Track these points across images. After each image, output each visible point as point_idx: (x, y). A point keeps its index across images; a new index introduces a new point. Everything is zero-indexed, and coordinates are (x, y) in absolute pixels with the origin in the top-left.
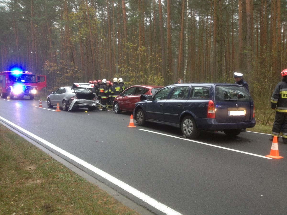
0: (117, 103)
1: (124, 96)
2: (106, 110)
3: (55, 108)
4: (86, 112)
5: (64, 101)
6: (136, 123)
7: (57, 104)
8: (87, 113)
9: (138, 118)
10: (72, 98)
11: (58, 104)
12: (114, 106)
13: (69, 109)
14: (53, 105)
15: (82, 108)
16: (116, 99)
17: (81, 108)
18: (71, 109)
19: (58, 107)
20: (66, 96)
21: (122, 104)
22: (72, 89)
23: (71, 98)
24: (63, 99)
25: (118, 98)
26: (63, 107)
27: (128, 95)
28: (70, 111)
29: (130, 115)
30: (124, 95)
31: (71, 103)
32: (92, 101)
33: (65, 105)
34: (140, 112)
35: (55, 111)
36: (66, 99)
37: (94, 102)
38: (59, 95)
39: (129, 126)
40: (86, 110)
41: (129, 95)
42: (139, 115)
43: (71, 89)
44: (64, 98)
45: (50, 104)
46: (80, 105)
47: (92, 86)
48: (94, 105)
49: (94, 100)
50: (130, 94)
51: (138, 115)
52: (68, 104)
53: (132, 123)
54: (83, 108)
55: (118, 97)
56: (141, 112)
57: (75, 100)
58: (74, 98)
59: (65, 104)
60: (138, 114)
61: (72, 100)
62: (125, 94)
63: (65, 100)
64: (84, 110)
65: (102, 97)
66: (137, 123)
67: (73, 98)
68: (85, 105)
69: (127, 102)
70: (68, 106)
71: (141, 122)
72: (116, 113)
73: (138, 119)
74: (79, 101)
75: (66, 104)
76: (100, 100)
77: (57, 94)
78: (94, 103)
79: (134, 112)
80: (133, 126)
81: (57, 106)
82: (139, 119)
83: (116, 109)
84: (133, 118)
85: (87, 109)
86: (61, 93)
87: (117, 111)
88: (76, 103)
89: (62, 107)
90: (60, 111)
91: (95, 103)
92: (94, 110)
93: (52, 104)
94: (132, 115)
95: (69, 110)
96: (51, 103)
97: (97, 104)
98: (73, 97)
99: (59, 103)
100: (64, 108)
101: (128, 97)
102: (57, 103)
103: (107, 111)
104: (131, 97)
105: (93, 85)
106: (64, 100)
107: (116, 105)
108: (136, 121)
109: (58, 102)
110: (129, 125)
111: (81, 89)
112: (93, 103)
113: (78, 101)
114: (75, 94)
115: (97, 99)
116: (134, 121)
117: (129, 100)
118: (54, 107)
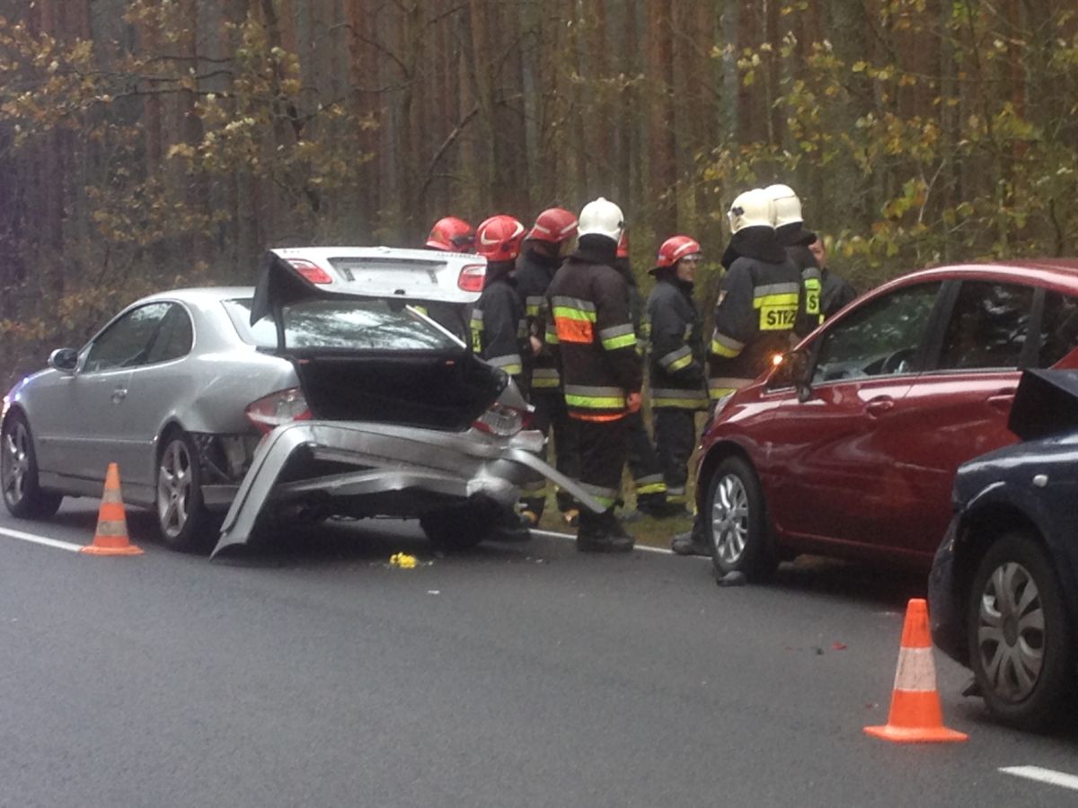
0: (738, 464)
1: (818, 382)
2: (624, 541)
3: (85, 524)
4: (406, 561)
5: (176, 446)
6: (966, 693)
7: (104, 481)
8: (409, 570)
9: (984, 633)
10: (257, 417)
11: (113, 474)
12: (706, 496)
13: (230, 530)
14: (65, 484)
15: (361, 516)
16: (734, 419)
17: (348, 522)
18: (242, 534)
19: (111, 504)
20: (198, 392)
21: (799, 469)
22: (259, 310)
23: (248, 409)
24: (164, 420)
25: (751, 409)
26: (164, 510)
27: (869, 371)
28: (235, 555)
29: (902, 606)
30: (815, 371)
31: (248, 462)
32: (470, 439)
33: (187, 490)
34: (1013, 567)
35: (79, 554)
36: (193, 424)
37: (482, 448)
38: (120, 383)
39: (890, 731)
40: (408, 546)
41: (871, 370)
42: (996, 606)
43: (245, 314)
44: (173, 413)
45: (32, 473)
46: (335, 484)
47: (465, 281)
48: (486, 481)
49: (484, 429)
50: (889, 356)
51: (988, 602)
52: (215, 479)
53: (916, 696)
54: (367, 523)
55: (753, 397)
56: (1018, 573)
57: (292, 434)
58: (274, 413)
59: (181, 475)
60: (992, 592)
61: (261, 431)
62: (825, 369)
63: (188, 437)
64: (384, 546)
65: (575, 400)
66: (974, 690)
67: (264, 412)
68: (397, 486)
69: (853, 450)
70: (212, 496)
71: (1027, 682)
72: (732, 575)
73: (991, 647)
74: (325, 442)
75: (200, 478)
76: (545, 434)
77: (104, 367)
78: (488, 460)
79: (940, 575)
80: (926, 725)
81: (99, 496)
82: (1004, 650)
83: (730, 528)
84: (927, 635)
85: (411, 527)
86: (141, 361)
87: (735, 557)
88: (304, 462)
89: (156, 504)
90: (135, 550)
91: (501, 462)
92: (484, 543)
93: (46, 481)
94: (916, 603)
95: (223, 542)
96: (42, 462)
97: (521, 475)
98: (271, 401)
99: (121, 471)
100: (174, 520)
101: (866, 395)
102: (106, 469)
103: (628, 549)
104: (896, 392)
105: (478, 263)
106: (173, 429)
107: (726, 490)
108: (963, 676)
109: (116, 453)
110: (883, 723)
111: (350, 309)
112: (478, 461)
113: (322, 447)
114: (286, 367)
115: (519, 424)
116: (940, 673)
117: (872, 426)
118: (68, 505)
